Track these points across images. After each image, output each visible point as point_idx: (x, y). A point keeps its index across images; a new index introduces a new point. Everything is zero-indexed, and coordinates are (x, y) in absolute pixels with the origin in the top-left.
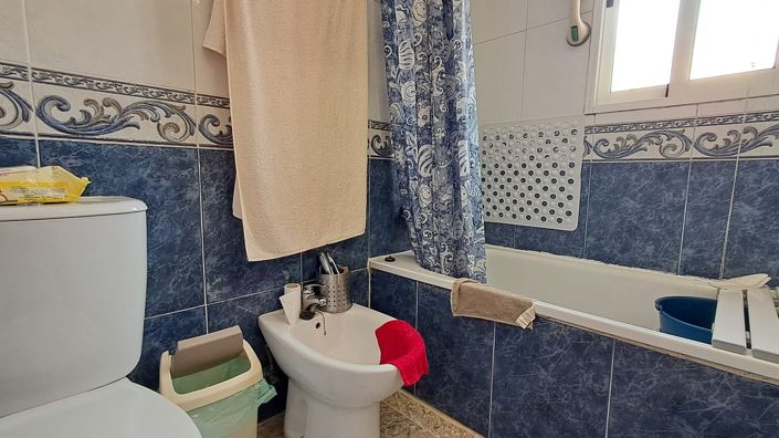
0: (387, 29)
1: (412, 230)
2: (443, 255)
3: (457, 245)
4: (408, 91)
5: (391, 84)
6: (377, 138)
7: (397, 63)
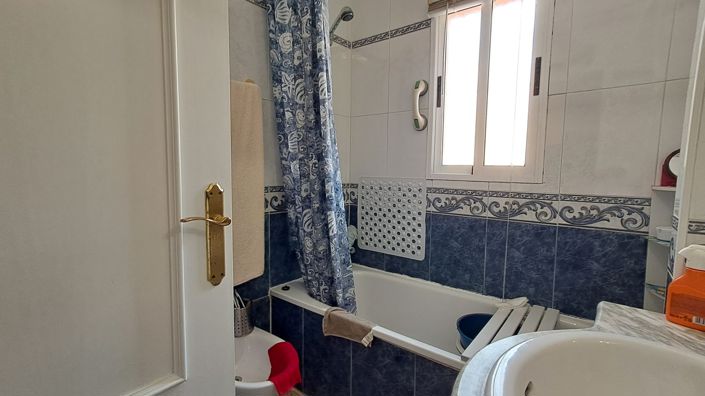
0: (279, 124)
1: (302, 266)
2: (322, 288)
3: (331, 281)
4: (294, 166)
5: (284, 162)
6: (276, 198)
7: (287, 147)
